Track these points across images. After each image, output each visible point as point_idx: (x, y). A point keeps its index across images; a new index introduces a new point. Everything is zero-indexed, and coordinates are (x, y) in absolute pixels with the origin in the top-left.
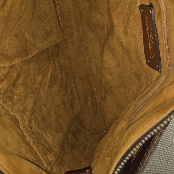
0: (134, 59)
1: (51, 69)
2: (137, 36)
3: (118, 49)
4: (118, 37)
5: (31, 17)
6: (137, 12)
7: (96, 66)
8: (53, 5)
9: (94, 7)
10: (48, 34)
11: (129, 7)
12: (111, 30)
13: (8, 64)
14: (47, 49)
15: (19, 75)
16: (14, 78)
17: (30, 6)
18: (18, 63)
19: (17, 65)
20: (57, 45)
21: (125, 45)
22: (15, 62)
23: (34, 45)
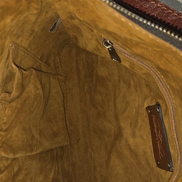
1: (53, 171)
2: (145, 137)
4: (126, 141)
5: (41, 115)
7: (102, 176)
8: (62, 109)
9: (102, 114)
10: (55, 135)
11: (136, 111)
12: (119, 135)
13: (11, 156)
14: (52, 150)
15: (20, 170)
16: (15, 172)
18: (21, 157)
19: (20, 158)
20: (62, 148)
22: (18, 155)
23: (40, 142)
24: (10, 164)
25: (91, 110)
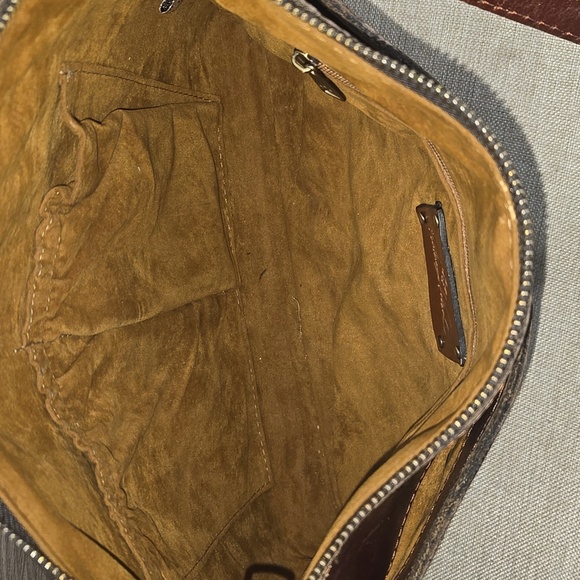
0: (412, 337)
1: (192, 356)
2: (416, 278)
3: (375, 313)
4: (373, 283)
5: (154, 223)
6: (413, 221)
10: (194, 268)
13: (85, 331)
14: (189, 305)
15: (108, 360)
16: (95, 367)
17: (152, 198)
18: (109, 331)
19: (107, 335)
20: (216, 298)
21: (388, 302)
22: (102, 328)
23: (155, 291)
24: (84, 350)
25: (293, 193)
